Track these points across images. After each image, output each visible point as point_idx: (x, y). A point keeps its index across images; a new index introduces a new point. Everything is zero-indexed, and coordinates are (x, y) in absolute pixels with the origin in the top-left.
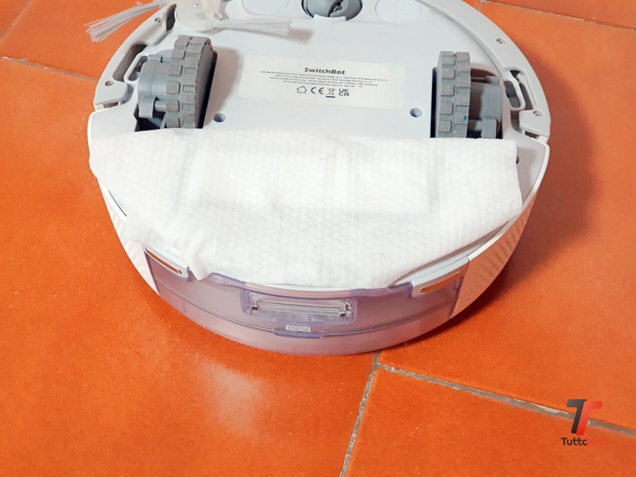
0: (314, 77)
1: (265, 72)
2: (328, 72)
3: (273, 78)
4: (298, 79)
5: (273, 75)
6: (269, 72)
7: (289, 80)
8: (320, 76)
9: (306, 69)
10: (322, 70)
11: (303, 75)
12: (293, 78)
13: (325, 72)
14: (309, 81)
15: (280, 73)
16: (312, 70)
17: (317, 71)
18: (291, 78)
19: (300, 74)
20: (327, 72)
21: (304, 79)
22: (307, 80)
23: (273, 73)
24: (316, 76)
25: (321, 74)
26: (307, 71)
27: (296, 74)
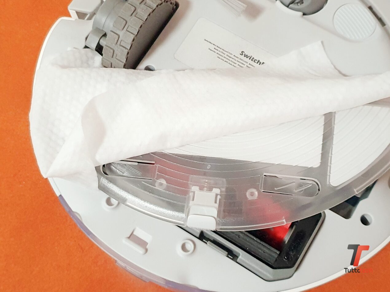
0: (244, 63)
1: (208, 41)
2: (259, 63)
3: (211, 50)
4: (231, 59)
5: (213, 48)
6: (210, 43)
7: (223, 58)
8: (250, 64)
9: (242, 52)
10: (255, 59)
11: (237, 57)
12: (227, 57)
13: (256, 61)
14: (238, 65)
15: (219, 47)
16: (247, 55)
17: (250, 59)
18: (225, 56)
19: (234, 56)
20: (257, 63)
21: (236, 62)
22: (238, 63)
23: (214, 44)
24: (247, 63)
25: (252, 63)
26: (242, 55)
27: (231, 54)
